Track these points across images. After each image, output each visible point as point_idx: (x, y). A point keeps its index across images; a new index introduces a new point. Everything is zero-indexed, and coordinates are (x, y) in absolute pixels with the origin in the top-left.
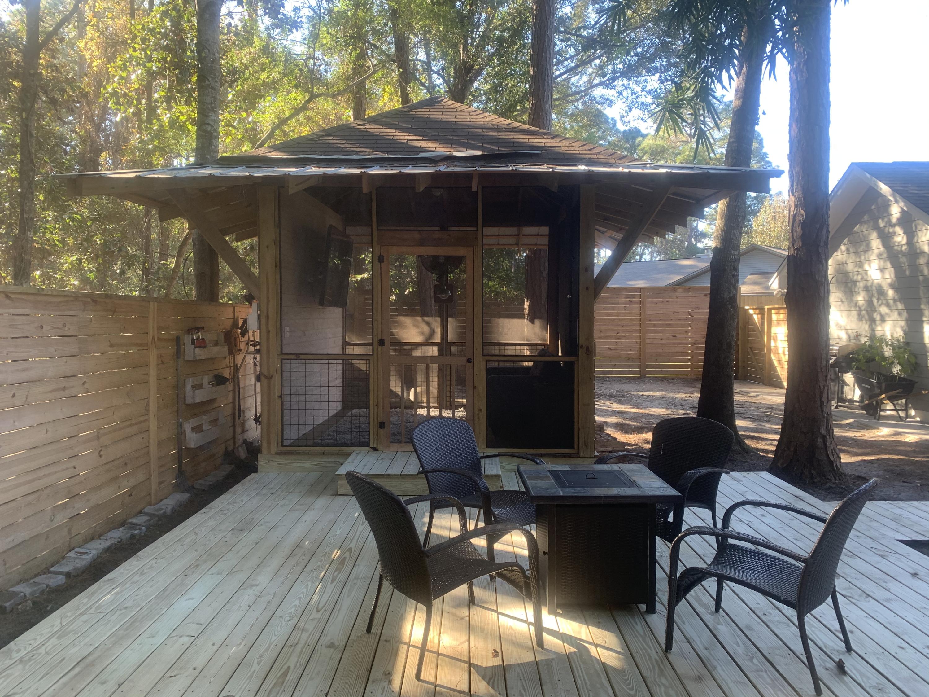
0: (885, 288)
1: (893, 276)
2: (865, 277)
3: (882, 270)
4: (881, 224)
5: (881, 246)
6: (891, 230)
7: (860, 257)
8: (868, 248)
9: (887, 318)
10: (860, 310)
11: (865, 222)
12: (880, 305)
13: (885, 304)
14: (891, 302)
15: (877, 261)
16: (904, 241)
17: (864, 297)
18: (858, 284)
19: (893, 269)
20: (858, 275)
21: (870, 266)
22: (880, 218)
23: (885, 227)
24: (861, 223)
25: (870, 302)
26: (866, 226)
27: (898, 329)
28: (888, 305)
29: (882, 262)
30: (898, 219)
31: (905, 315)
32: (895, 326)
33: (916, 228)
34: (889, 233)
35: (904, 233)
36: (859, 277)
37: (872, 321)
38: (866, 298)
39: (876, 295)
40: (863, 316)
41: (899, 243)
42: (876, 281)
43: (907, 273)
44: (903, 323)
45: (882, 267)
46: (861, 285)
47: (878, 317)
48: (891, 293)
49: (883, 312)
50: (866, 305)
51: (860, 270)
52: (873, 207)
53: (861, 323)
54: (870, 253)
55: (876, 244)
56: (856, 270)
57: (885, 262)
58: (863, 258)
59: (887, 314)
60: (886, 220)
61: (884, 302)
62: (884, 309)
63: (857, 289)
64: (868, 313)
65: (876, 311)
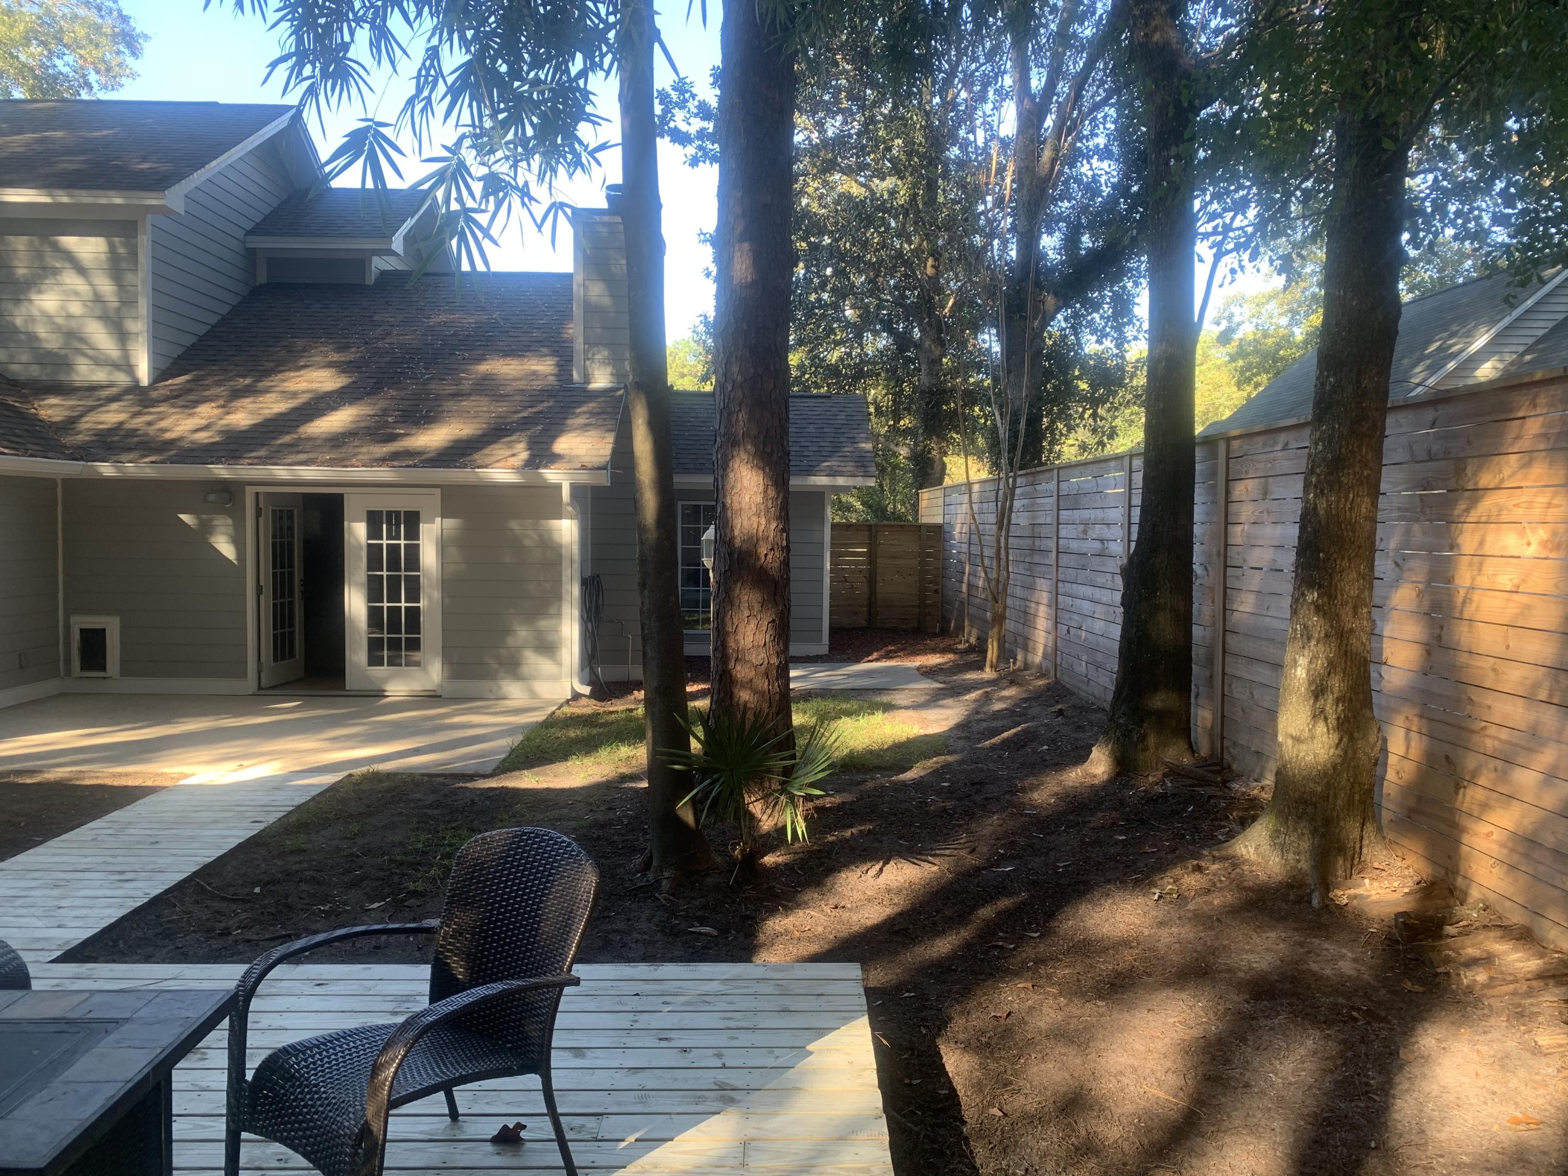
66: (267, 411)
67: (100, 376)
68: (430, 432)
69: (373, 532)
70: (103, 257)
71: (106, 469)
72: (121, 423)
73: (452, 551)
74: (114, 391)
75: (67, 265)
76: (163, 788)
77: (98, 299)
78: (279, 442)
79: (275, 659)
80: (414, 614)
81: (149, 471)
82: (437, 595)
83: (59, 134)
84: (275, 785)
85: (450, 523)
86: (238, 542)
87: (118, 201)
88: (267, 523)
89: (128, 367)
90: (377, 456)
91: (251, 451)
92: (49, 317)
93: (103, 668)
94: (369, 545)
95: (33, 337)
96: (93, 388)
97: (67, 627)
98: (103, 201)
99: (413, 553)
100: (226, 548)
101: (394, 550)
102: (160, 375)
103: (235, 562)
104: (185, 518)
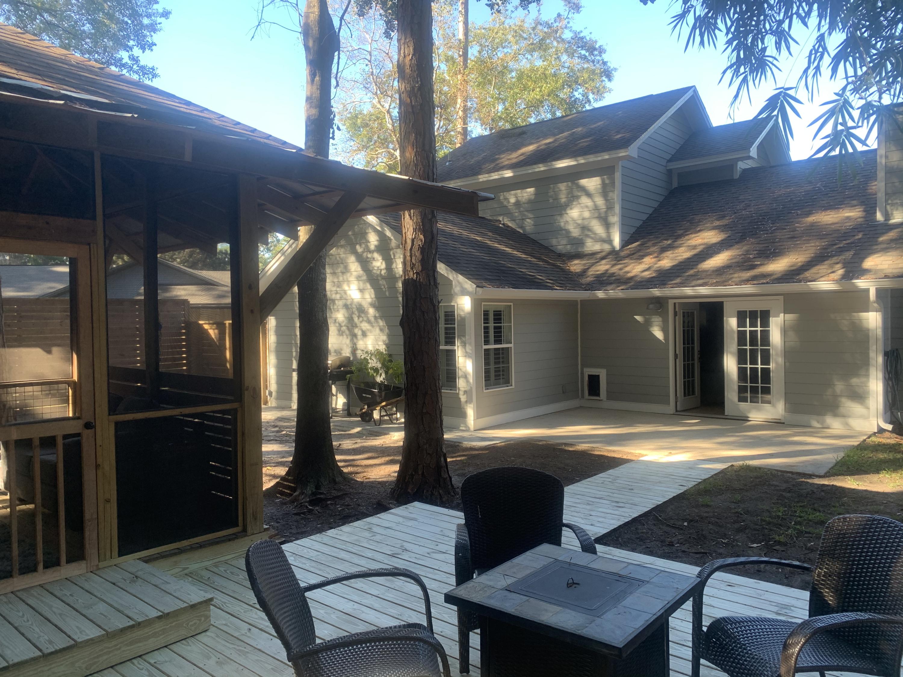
0: (365, 306)
1: (373, 296)
2: (344, 296)
3: (361, 291)
4: (359, 249)
5: (359, 269)
6: (369, 256)
7: (338, 278)
8: (346, 270)
9: (369, 334)
10: (340, 326)
11: (342, 246)
12: (361, 322)
13: (366, 321)
14: (372, 319)
15: (356, 282)
16: (383, 266)
17: (344, 315)
18: (336, 302)
19: (372, 291)
20: (337, 293)
21: (349, 287)
22: (357, 244)
23: (363, 252)
24: (338, 247)
25: (350, 319)
26: (343, 250)
27: (381, 343)
28: (369, 322)
29: (361, 283)
30: (376, 246)
31: (387, 331)
32: (377, 340)
33: (394, 256)
34: (367, 258)
35: (383, 259)
36: (338, 296)
37: (354, 336)
38: (346, 315)
39: (356, 312)
40: (343, 332)
41: (378, 267)
42: (355, 300)
43: (387, 293)
44: (385, 338)
45: (361, 288)
46: (339, 303)
47: (359, 333)
48: (372, 311)
49: (364, 328)
50: (346, 322)
51: (338, 289)
52: (350, 233)
53: (341, 337)
54: (348, 275)
55: (354, 267)
56: (334, 289)
57: (364, 283)
58: (341, 279)
59: (368, 330)
60: (363, 246)
61: (365, 319)
62: (365, 326)
63: (335, 307)
64: (348, 329)
65: (356, 327)
66: (680, 258)
67: (597, 247)
68: (776, 262)
69: (742, 323)
70: (599, 186)
71: (600, 294)
72: (607, 270)
73: (791, 334)
74: (603, 254)
75: (584, 194)
76: (632, 461)
77: (596, 208)
78: (687, 274)
79: (685, 396)
80: (766, 373)
81: (620, 294)
82: (781, 360)
83: (580, 129)
84: (690, 466)
85: (790, 317)
86: (665, 330)
87: (607, 157)
88: (679, 319)
89: (609, 241)
90: (744, 278)
91: (672, 280)
92: (574, 220)
93: (598, 395)
94: (739, 331)
95: (568, 232)
96: (594, 254)
97: (582, 373)
98: (600, 159)
99: (766, 335)
100: (659, 334)
101: (753, 334)
102: (625, 243)
103: (663, 341)
104: (638, 318)
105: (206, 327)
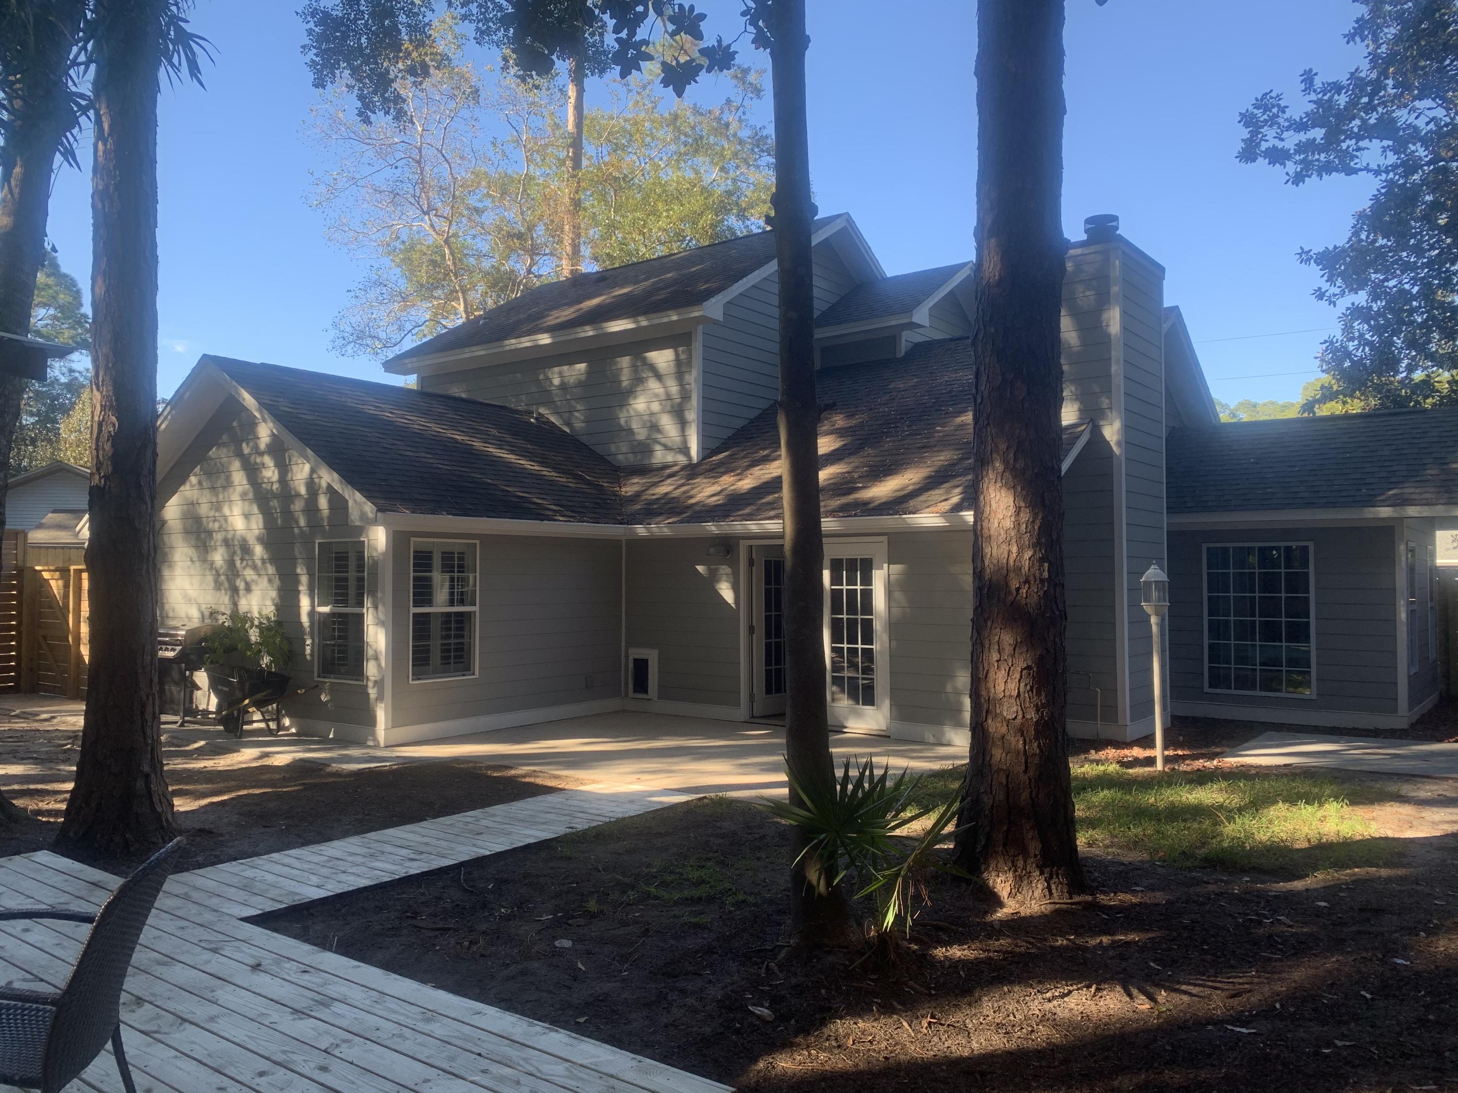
0: (251, 543)
1: (261, 525)
2: (224, 526)
3: (247, 516)
4: (246, 450)
5: (245, 482)
6: (258, 460)
7: (217, 495)
8: (228, 484)
9: (254, 587)
10: (218, 574)
11: (224, 445)
12: (244, 568)
13: (250, 566)
14: (259, 563)
15: (240, 503)
16: (276, 478)
17: (223, 556)
18: (214, 534)
19: (260, 516)
20: (214, 521)
21: (231, 510)
22: (243, 440)
23: (250, 454)
24: (219, 445)
25: (231, 563)
26: (225, 450)
27: (269, 603)
28: (254, 567)
29: (247, 504)
30: (268, 446)
31: (277, 582)
32: (263, 598)
33: (290, 461)
34: (256, 463)
35: (275, 466)
36: (217, 525)
37: (235, 590)
38: (226, 557)
39: (239, 552)
40: (221, 584)
41: (269, 479)
42: (238, 533)
43: (279, 521)
44: (274, 594)
45: (246, 513)
46: (218, 537)
47: (241, 585)
48: (259, 551)
49: (248, 578)
50: (225, 567)
51: (217, 514)
52: (235, 424)
53: (218, 593)
54: (231, 490)
55: (239, 478)
56: (212, 514)
57: (251, 504)
58: (221, 497)
59: (253, 581)
60: (251, 444)
61: (250, 563)
62: (249, 574)
63: (212, 544)
64: (228, 580)
65: (238, 575)
66: (766, 476)
67: (670, 458)
68: (883, 484)
69: (836, 579)
70: (672, 363)
71: (641, 530)
72: (667, 494)
73: (898, 595)
74: (676, 468)
75: (650, 374)
77: (669, 397)
78: (763, 501)
79: (768, 691)
80: (868, 655)
81: (666, 530)
82: (886, 638)
85: (896, 568)
86: (735, 589)
87: (675, 318)
88: (759, 571)
89: (685, 450)
90: (830, 508)
91: (740, 510)
92: (640, 415)
93: (646, 691)
94: (832, 590)
95: (630, 431)
96: (665, 467)
97: (627, 657)
98: (666, 320)
99: (867, 595)
100: (727, 593)
101: (852, 594)
102: (707, 452)
103: (733, 606)
104: (700, 568)
105: (46, 575)
